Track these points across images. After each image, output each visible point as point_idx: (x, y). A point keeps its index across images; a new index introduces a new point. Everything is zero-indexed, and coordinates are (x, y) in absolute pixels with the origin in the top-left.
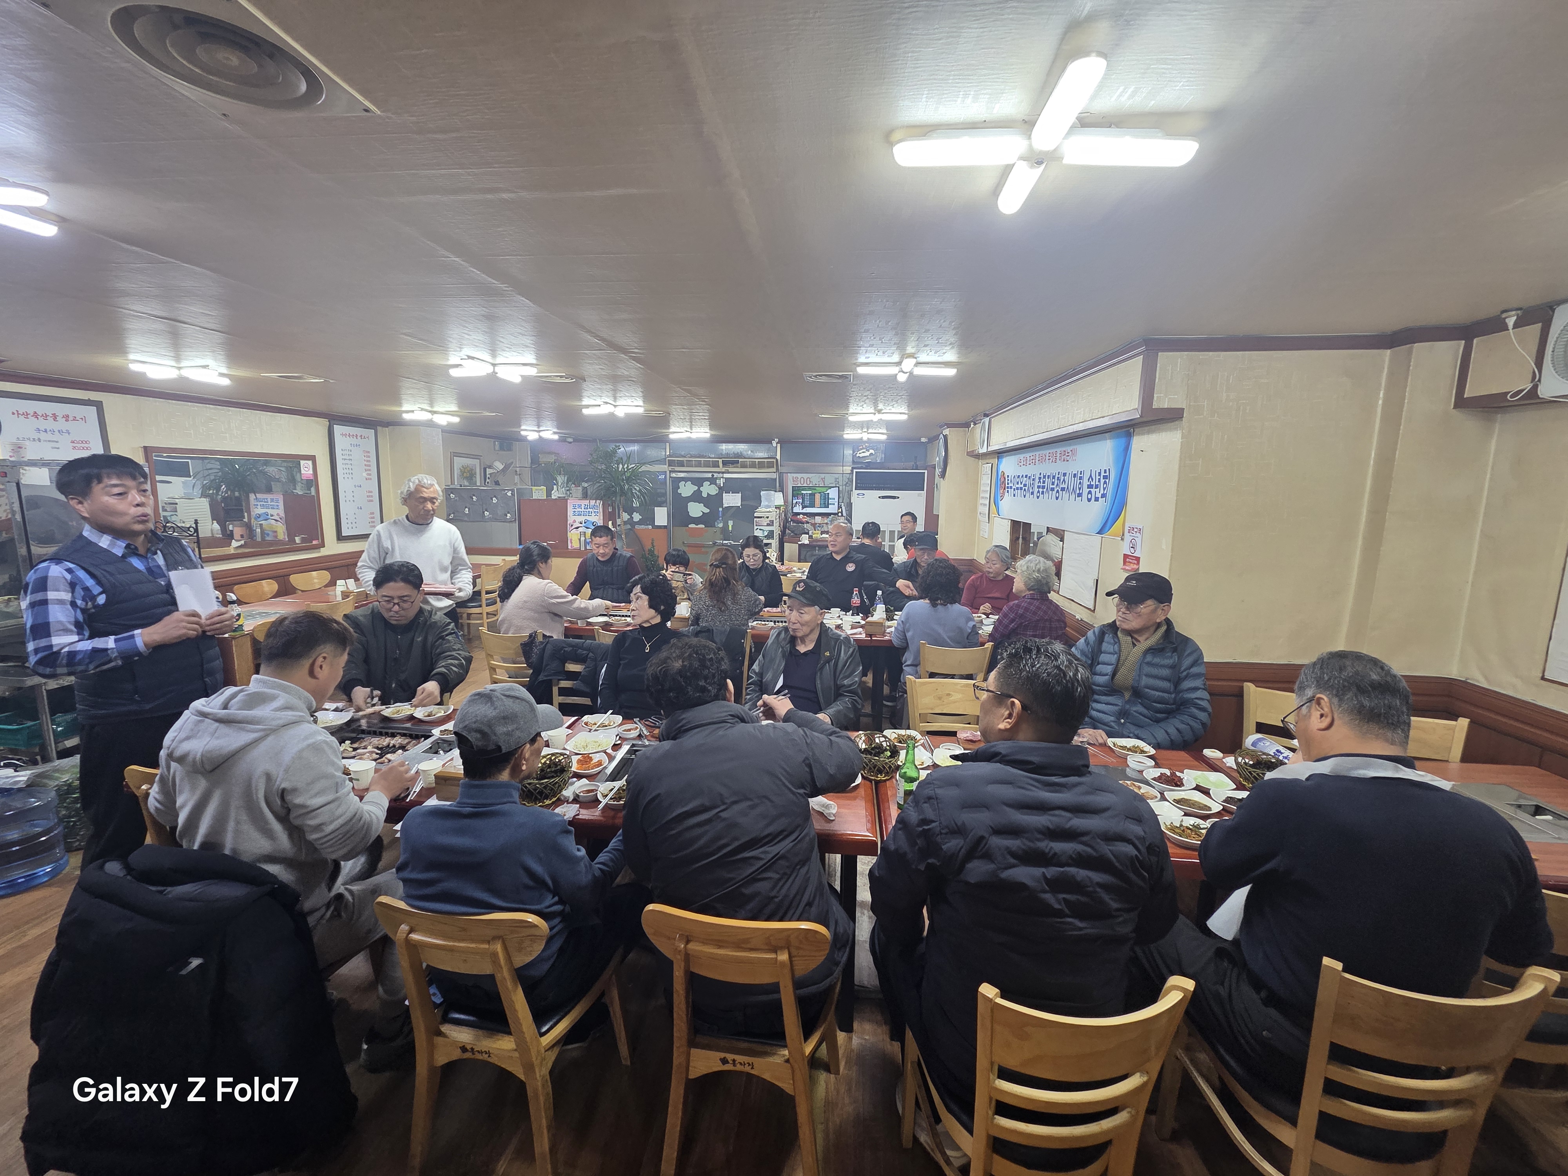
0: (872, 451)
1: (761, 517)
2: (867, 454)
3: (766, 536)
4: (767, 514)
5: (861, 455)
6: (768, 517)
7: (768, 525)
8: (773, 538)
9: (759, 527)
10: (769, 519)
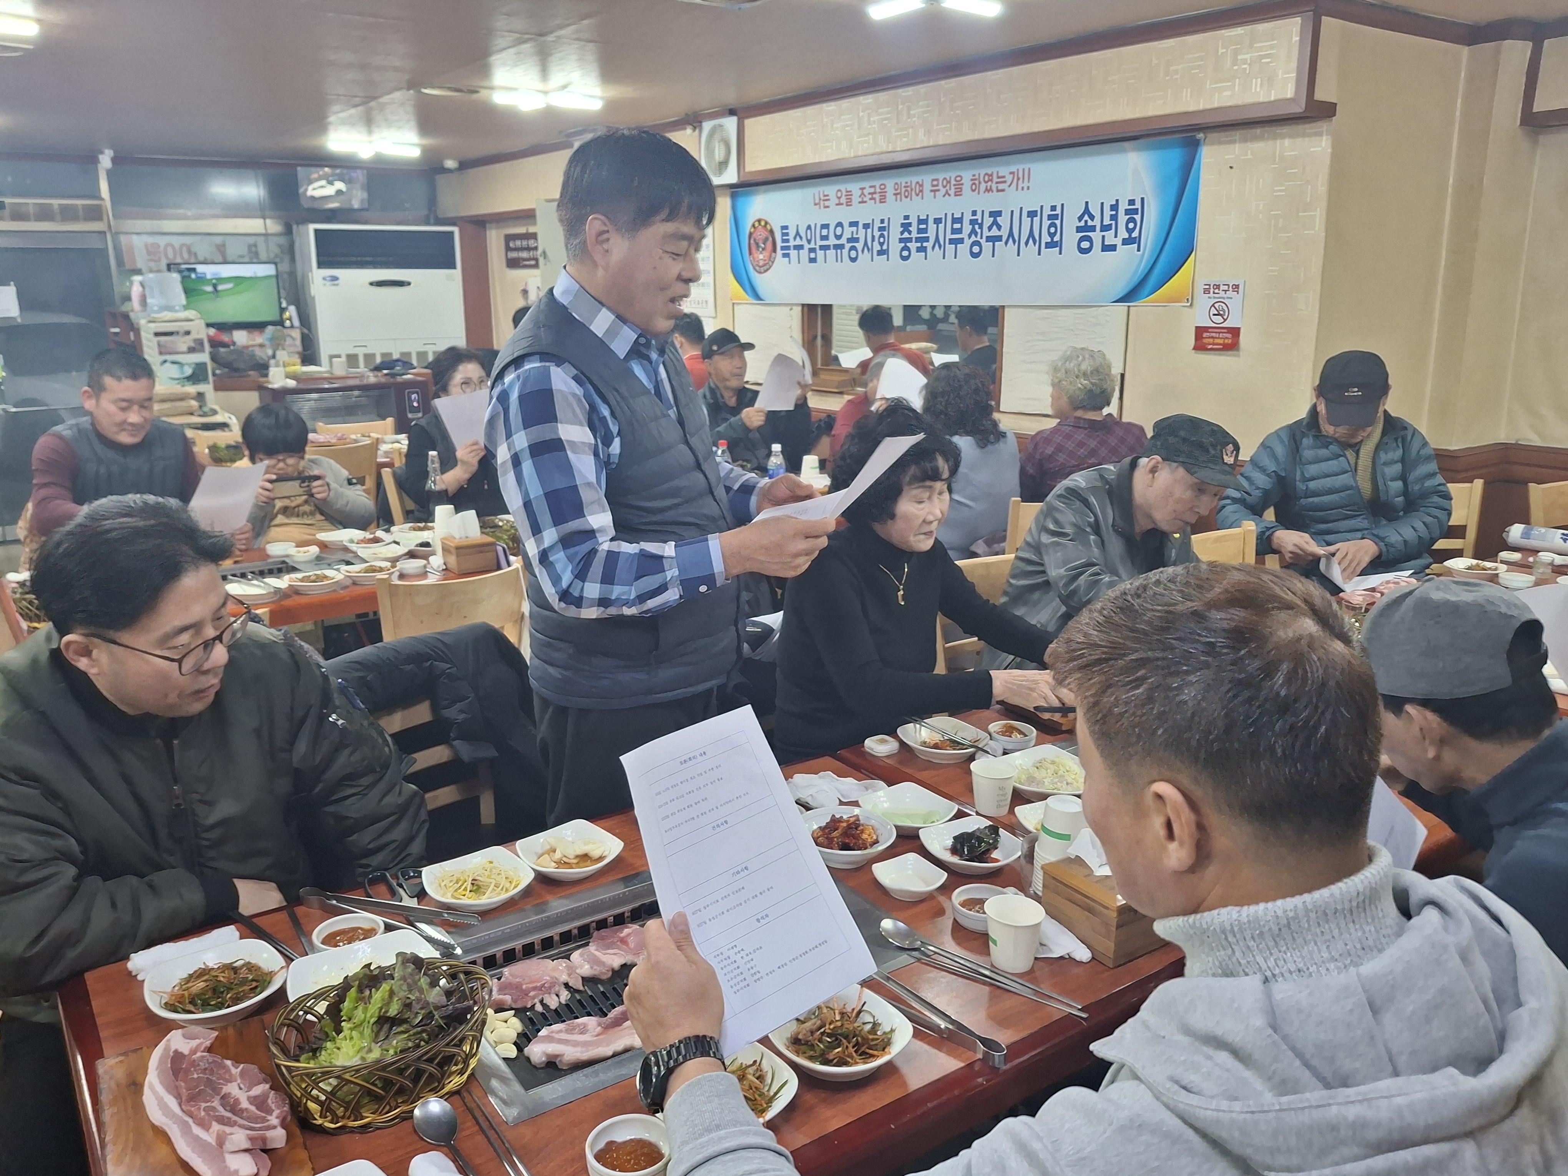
0: (340, 185)
1: (170, 334)
2: (330, 191)
3: (188, 378)
4: (186, 326)
5: (318, 193)
6: (188, 333)
7: (191, 350)
8: (205, 379)
9: (169, 358)
10: (194, 335)
